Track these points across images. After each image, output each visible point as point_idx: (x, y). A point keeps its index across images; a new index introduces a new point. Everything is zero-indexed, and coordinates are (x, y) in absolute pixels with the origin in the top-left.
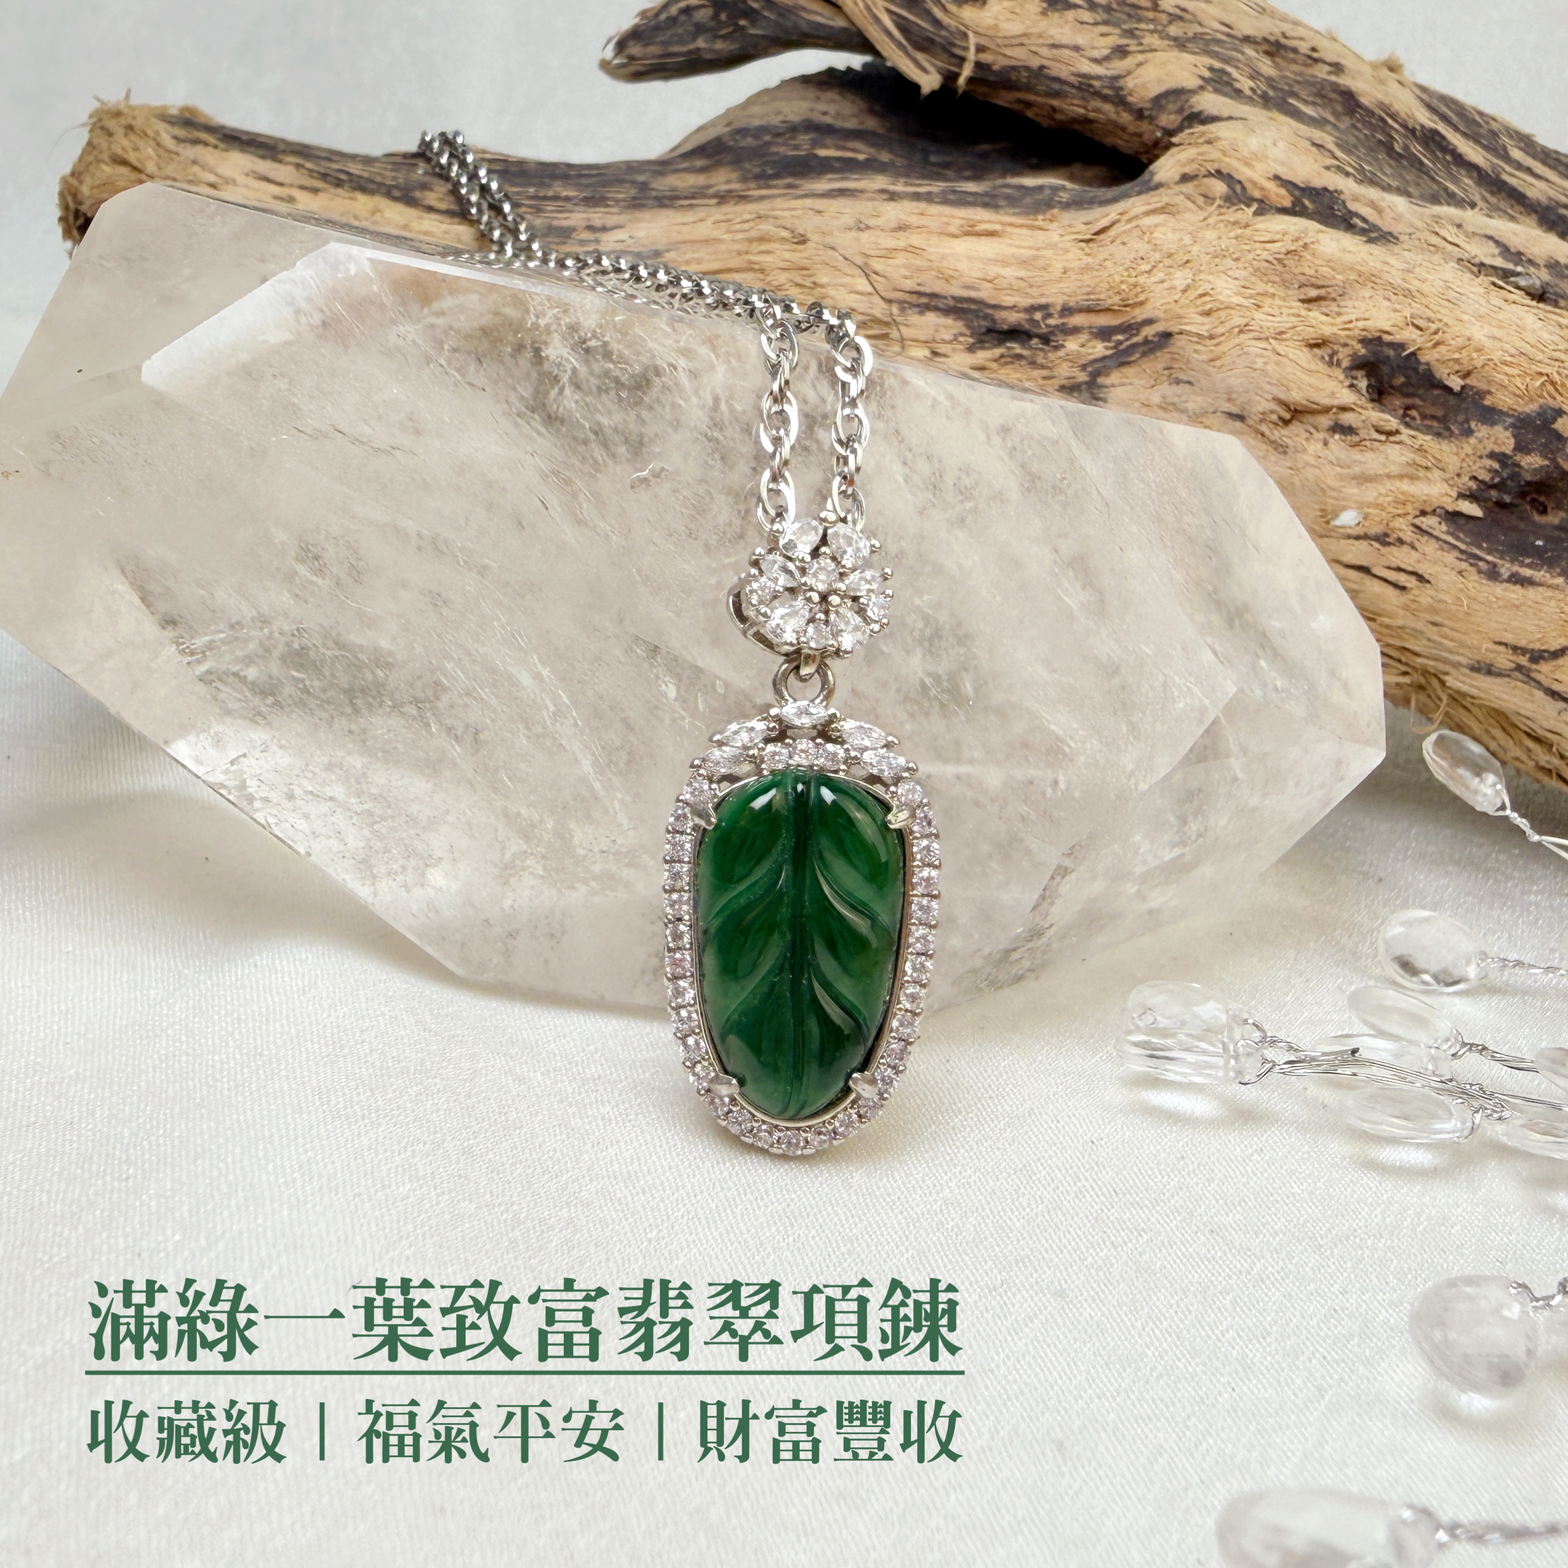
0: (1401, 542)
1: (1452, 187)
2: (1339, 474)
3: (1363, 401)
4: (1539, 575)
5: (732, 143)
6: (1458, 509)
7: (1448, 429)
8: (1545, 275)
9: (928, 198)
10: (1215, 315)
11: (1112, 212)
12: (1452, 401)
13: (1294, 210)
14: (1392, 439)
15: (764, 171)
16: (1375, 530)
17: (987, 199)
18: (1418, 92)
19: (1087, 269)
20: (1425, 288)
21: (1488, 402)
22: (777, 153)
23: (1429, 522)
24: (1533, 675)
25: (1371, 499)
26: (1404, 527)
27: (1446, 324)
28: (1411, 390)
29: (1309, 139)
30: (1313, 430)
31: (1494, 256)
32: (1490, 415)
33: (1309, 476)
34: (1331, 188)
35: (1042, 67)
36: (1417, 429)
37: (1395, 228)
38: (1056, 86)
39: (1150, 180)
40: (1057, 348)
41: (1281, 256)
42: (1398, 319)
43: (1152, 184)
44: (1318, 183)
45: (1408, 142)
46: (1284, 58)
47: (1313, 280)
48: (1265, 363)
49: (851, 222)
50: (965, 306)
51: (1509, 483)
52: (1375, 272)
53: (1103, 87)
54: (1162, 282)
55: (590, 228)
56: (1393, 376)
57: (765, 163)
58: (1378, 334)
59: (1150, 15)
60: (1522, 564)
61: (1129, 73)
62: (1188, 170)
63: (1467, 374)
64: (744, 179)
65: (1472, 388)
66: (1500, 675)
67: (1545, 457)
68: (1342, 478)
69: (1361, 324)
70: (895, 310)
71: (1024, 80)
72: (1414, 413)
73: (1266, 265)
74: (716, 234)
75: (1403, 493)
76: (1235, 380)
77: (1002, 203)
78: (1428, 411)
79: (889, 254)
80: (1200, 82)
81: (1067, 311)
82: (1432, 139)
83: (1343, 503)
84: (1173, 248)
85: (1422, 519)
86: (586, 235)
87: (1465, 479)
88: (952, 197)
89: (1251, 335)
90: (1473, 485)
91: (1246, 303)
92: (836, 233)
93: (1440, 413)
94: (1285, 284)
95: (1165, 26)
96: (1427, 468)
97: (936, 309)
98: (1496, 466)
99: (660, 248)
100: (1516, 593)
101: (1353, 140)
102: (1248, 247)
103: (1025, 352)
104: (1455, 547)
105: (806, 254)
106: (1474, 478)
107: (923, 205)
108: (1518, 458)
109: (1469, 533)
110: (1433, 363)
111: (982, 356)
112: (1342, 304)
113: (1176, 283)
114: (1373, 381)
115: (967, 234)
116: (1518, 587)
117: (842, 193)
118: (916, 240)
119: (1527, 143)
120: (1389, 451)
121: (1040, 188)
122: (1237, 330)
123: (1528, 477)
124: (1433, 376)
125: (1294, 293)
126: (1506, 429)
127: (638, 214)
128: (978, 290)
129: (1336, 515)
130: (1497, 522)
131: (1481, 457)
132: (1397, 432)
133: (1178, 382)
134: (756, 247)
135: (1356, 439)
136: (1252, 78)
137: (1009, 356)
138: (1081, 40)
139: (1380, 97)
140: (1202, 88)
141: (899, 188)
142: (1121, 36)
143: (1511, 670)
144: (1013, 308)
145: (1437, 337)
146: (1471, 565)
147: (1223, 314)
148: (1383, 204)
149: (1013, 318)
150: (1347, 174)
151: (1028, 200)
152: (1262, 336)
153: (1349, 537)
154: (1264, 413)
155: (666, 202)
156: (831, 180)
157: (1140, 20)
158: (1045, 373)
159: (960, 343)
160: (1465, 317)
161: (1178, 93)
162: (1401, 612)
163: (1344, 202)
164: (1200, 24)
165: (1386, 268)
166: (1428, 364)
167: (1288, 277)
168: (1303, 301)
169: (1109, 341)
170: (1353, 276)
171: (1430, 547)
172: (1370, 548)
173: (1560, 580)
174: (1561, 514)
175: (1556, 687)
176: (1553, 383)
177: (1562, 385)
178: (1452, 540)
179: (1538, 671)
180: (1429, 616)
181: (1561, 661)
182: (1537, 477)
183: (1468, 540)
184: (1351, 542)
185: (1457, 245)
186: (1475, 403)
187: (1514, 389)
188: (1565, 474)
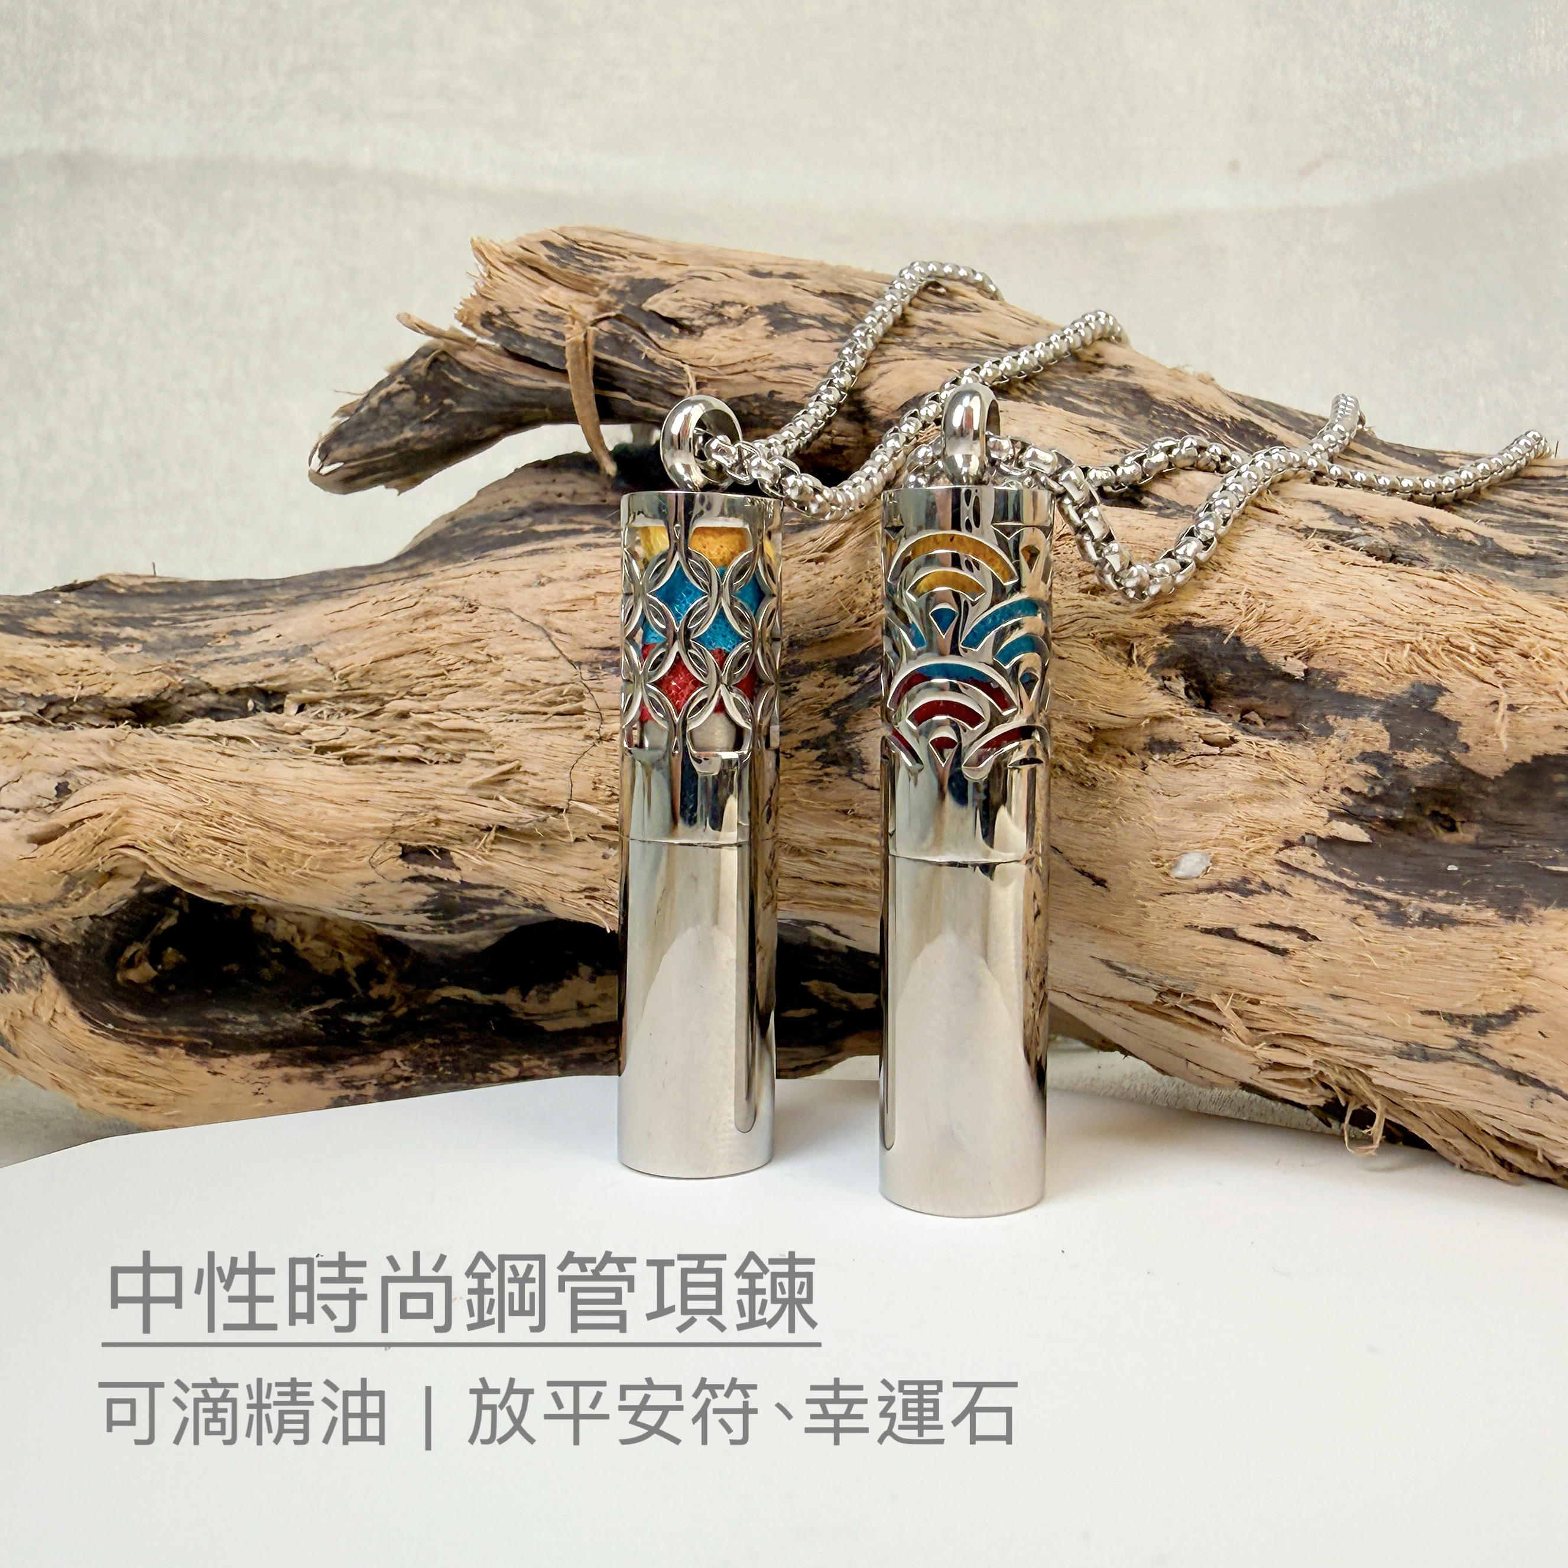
0: (1266, 886)
2: (1170, 806)
3: (1184, 706)
4: (1459, 910)
6: (1333, 833)
7: (1300, 730)
8: (1390, 536)
14: (1227, 750)
16: (1230, 875)
19: (815, 590)
21: (1343, 688)
22: (489, 536)
23: (1299, 856)
24: (1481, 1052)
25: (1216, 834)
26: (1266, 867)
27: (1272, 598)
28: (1244, 687)
29: (1085, 426)
30: (1126, 754)
31: (1324, 520)
32: (1350, 705)
35: (772, 393)
36: (1260, 735)
45: (1216, 433)
49: (532, 578)
51: (1395, 792)
56: (1216, 671)
58: (1185, 619)
60: (1435, 899)
61: (872, 385)
63: (1309, 655)
65: (1319, 671)
66: (1439, 1058)
67: (1434, 751)
68: (1172, 810)
69: (1164, 610)
70: (586, 674)
72: (1253, 716)
75: (1256, 821)
78: (1272, 712)
79: (573, 606)
81: (797, 645)
82: (1246, 430)
83: (1180, 845)
85: (1288, 852)
87: (1336, 792)
90: (1349, 800)
92: (513, 593)
93: (1286, 713)
96: (1281, 783)
98: (1373, 771)
100: (1433, 939)
104: (1340, 886)
106: (1347, 790)
108: (1399, 756)
109: (1355, 865)
110: (1263, 646)
114: (1194, 682)
116: (1435, 931)
120: (1227, 766)
123: (1419, 782)
124: (1264, 662)
126: (1375, 719)
129: (1175, 863)
130: (1391, 848)
131: (1350, 761)
135: (1181, 756)
138: (812, 359)
139: (1178, 392)
143: (1452, 1049)
146: (1367, 908)
153: (1198, 890)
160: (1293, 586)
166: (1256, 648)
169: (852, 675)
171: (1305, 889)
172: (1228, 901)
173: (1490, 914)
174: (1477, 828)
175: (1518, 1066)
176: (1422, 653)
177: (1436, 654)
178: (1333, 877)
179: (1488, 1047)
180: (1326, 987)
181: (1517, 1027)
182: (1430, 780)
183: (1356, 875)
184: (1203, 896)
185: (1274, 511)
186: (1327, 691)
187: (1371, 665)
188: (1465, 771)
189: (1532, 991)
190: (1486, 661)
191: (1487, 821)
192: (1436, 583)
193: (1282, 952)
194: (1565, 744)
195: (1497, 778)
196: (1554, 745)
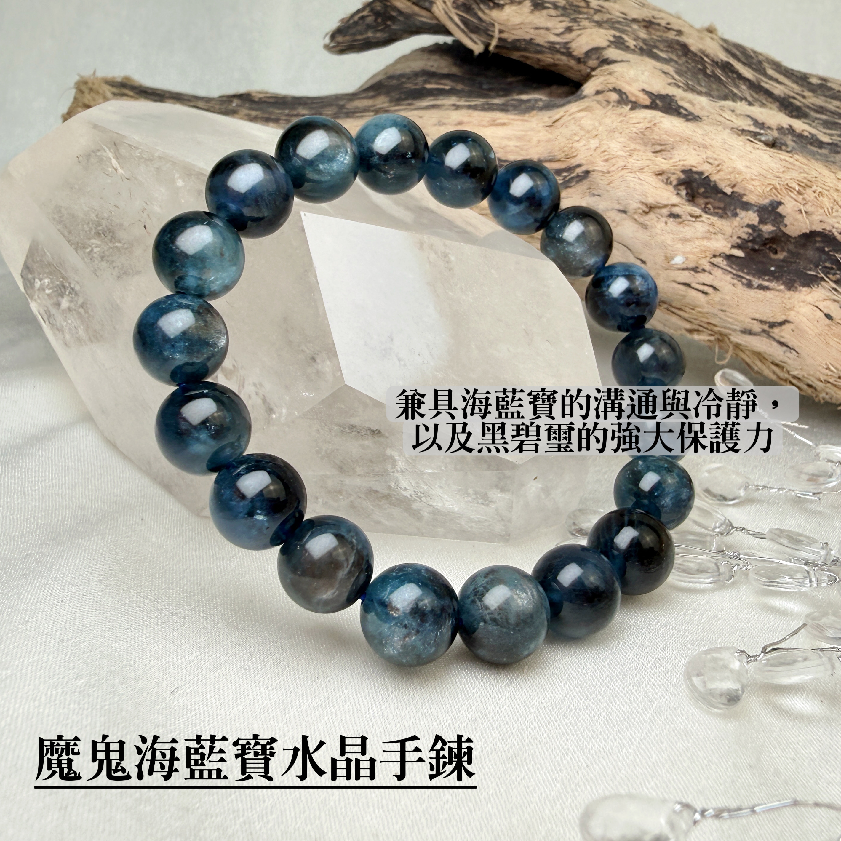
0: (704, 270)
1: (735, 91)
2: (673, 238)
3: (683, 201)
4: (772, 285)
5: (386, 84)
6: (731, 253)
7: (726, 214)
8: (776, 134)
9: (474, 108)
10: (610, 161)
11: (561, 111)
12: (728, 200)
13: (652, 106)
14: (698, 219)
15: (400, 97)
16: (692, 265)
17: (503, 107)
18: (721, 43)
19: (548, 141)
20: (713, 143)
21: (745, 199)
22: (407, 88)
24: (771, 334)
25: (689, 250)
26: (705, 263)
27: (724, 162)
28: (708, 195)
29: (661, 70)
30: (660, 217)
31: (750, 125)
32: (746, 206)
33: (658, 239)
34: (670, 94)
35: (531, 39)
36: (711, 214)
37: (702, 114)
38: (539, 48)
39: (581, 94)
41: (643, 130)
42: (700, 159)
43: (582, 96)
44: (663, 92)
45: (714, 69)
46: (654, 29)
47: (659, 142)
48: (635, 185)
49: (437, 122)
51: (757, 239)
52: (689, 137)
53: (561, 48)
54: (584, 146)
56: (699, 188)
57: (401, 93)
58: (689, 168)
59: (585, 10)
60: (764, 280)
61: (573, 40)
62: (599, 88)
63: (734, 186)
65: (736, 193)
66: (755, 334)
67: (774, 225)
68: (674, 240)
69: (681, 163)
71: (523, 46)
72: (709, 206)
73: (635, 135)
75: (704, 247)
76: (621, 193)
77: (510, 108)
78: (717, 204)
80: (608, 43)
81: (540, 161)
82: (727, 67)
83: (676, 253)
84: (590, 128)
85: (714, 259)
87: (735, 238)
88: (486, 107)
89: (627, 171)
91: (624, 154)
92: (429, 128)
93: (722, 205)
94: (645, 144)
95: (592, 16)
96: (715, 234)
98: (750, 231)
100: (761, 293)
101: (684, 69)
102: (626, 127)
104: (730, 272)
106: (739, 238)
107: (472, 111)
108: (761, 227)
109: (738, 265)
110: (717, 181)
112: (673, 153)
113: (591, 146)
114: (689, 191)
115: (491, 125)
116: (761, 291)
117: (433, 107)
119: (777, 66)
120: (697, 226)
121: (529, 101)
122: (620, 169)
123: (766, 236)
124: (717, 187)
125: (649, 148)
126: (754, 212)
129: (672, 259)
130: (752, 259)
131: (742, 227)
132: (700, 216)
133: (594, 195)
135: (680, 220)
136: (635, 40)
138: (549, 25)
139: (701, 46)
140: (609, 46)
141: (462, 103)
142: (570, 22)
143: (761, 332)
145: (719, 168)
146: (739, 281)
147: (614, 161)
148: (695, 102)
150: (679, 87)
151: (523, 106)
152: (633, 171)
153: (679, 269)
154: (635, 209)
155: (350, 115)
156: (430, 100)
157: (580, 13)
160: (733, 157)
161: (597, 50)
162: (706, 305)
163: (676, 101)
164: (610, 14)
165: (694, 134)
166: (715, 182)
167: (646, 140)
168: (654, 152)
169: (561, 176)
170: (678, 139)
171: (718, 273)
172: (689, 274)
173: (782, 287)
174: (785, 254)
175: (782, 340)
176: (776, 189)
177: (781, 189)
178: (728, 268)
179: (773, 333)
180: (719, 307)
181: (784, 327)
182: (771, 236)
183: (737, 268)
184: (680, 271)
185: (731, 121)
186: (739, 200)
187: (757, 192)
188: (785, 234)
189: (792, 316)
190: (799, 193)
191: (789, 251)
192: (788, 159)
193: (706, 294)
194: (823, 227)
195: (795, 238)
196: (818, 228)
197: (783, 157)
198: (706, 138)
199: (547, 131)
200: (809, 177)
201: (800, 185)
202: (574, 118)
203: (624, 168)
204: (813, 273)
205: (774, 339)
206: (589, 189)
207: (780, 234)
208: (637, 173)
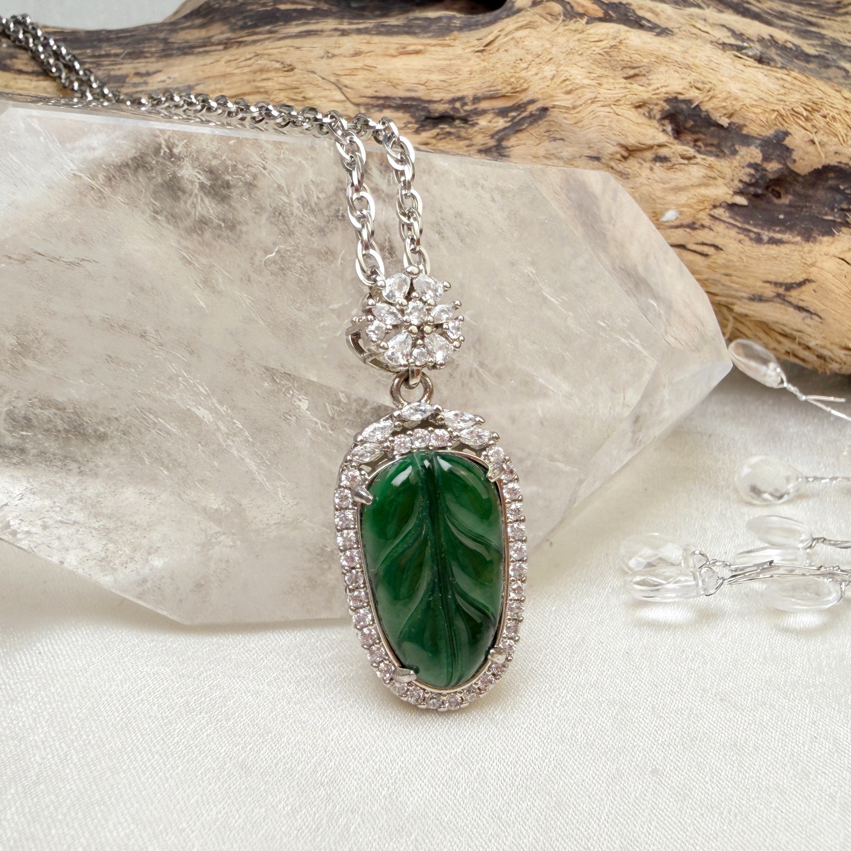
0: (703, 226)
2: (663, 188)
3: (672, 140)
4: (786, 237)
5: (218, 6)
6: (734, 202)
7: (722, 151)
8: (759, 47)
9: (368, 31)
10: (574, 93)
11: (495, 29)
12: (723, 133)
13: (607, 19)
14: (692, 161)
15: (246, 23)
16: (687, 221)
17: (407, 29)
19: (484, 71)
20: (697, 62)
21: (745, 132)
22: (251, 10)
24: (786, 298)
25: (683, 202)
26: (704, 217)
27: (715, 85)
28: (697, 129)
30: (643, 162)
31: (728, 37)
32: (747, 140)
33: (645, 191)
36: (705, 154)
37: (670, 25)
39: (513, 6)
40: (473, 125)
41: (608, 50)
42: (685, 84)
43: (515, 9)
47: (630, 64)
48: (610, 121)
49: (322, 53)
50: (409, 103)
51: (760, 181)
52: (666, 55)
54: (536, 74)
55: (137, 74)
56: (686, 121)
57: (245, 18)
58: (675, 95)
60: (775, 231)
63: (731, 116)
64: (233, 30)
65: (735, 124)
66: (766, 301)
67: (780, 162)
68: (665, 190)
69: (664, 90)
70: (363, 111)
72: (700, 144)
73: (600, 56)
74: (228, 70)
75: (702, 196)
76: (592, 134)
77: (418, 31)
78: (709, 141)
79: (352, 72)
81: (477, 99)
83: (666, 206)
84: (539, 51)
85: (714, 210)
86: (137, 80)
87: (736, 182)
88: (382, 29)
89: (600, 104)
90: (741, 185)
91: (592, 83)
92: (313, 62)
93: (715, 142)
94: (613, 68)
96: (715, 178)
97: (390, 107)
98: (752, 171)
99: (192, 83)
100: (774, 250)
102: (586, 46)
103: (453, 130)
104: (735, 226)
105: (295, 78)
106: (741, 181)
107: (368, 37)
108: (765, 165)
109: (741, 216)
110: (711, 110)
111: (425, 135)
112: (650, 77)
113: (546, 74)
114: (674, 126)
115: (402, 54)
116: (774, 246)
117: (309, 33)
118: (369, 61)
120: (691, 170)
121: (439, 19)
122: (589, 101)
123: (771, 176)
124: (710, 118)
125: (619, 73)
126: (757, 147)
127: (171, 61)
128: (416, 91)
129: (662, 214)
130: (755, 207)
131: (743, 167)
132: (695, 157)
133: (555, 139)
134: (259, 76)
135: (669, 164)
137: (442, 134)
141: (345, 26)
143: (774, 297)
144: (439, 101)
145: (711, 93)
146: (746, 236)
147: (579, 92)
148: (658, 10)
149: (441, 108)
151: (434, 27)
152: (606, 103)
153: (672, 227)
154: (612, 155)
155: (186, 50)
156: (297, 25)
158: (467, 142)
159: (409, 128)
160: (724, 79)
162: (706, 270)
163: (634, 11)
165: (672, 52)
166: (707, 111)
167: (613, 63)
168: (626, 78)
169: (507, 117)
170: (654, 59)
171: (720, 228)
172: (684, 233)
173: (798, 239)
174: (790, 197)
175: (801, 304)
176: (781, 116)
177: (787, 116)
178: (732, 221)
179: (791, 296)
180: (723, 271)
181: (804, 288)
182: (776, 176)
183: (741, 220)
184: (673, 230)
185: (707, 33)
186: (737, 133)
187: (758, 121)
188: (792, 172)
189: (814, 273)
190: (807, 119)
191: (795, 194)
192: (785, 77)
193: (706, 255)
194: (839, 160)
195: (805, 175)
196: (833, 161)
197: (779, 75)
198: (687, 55)
199: (479, 57)
200: (814, 99)
201: (806, 110)
202: (512, 39)
203: (594, 101)
204: (830, 218)
205: (790, 303)
206: (548, 131)
207: (786, 172)
208: (612, 106)
